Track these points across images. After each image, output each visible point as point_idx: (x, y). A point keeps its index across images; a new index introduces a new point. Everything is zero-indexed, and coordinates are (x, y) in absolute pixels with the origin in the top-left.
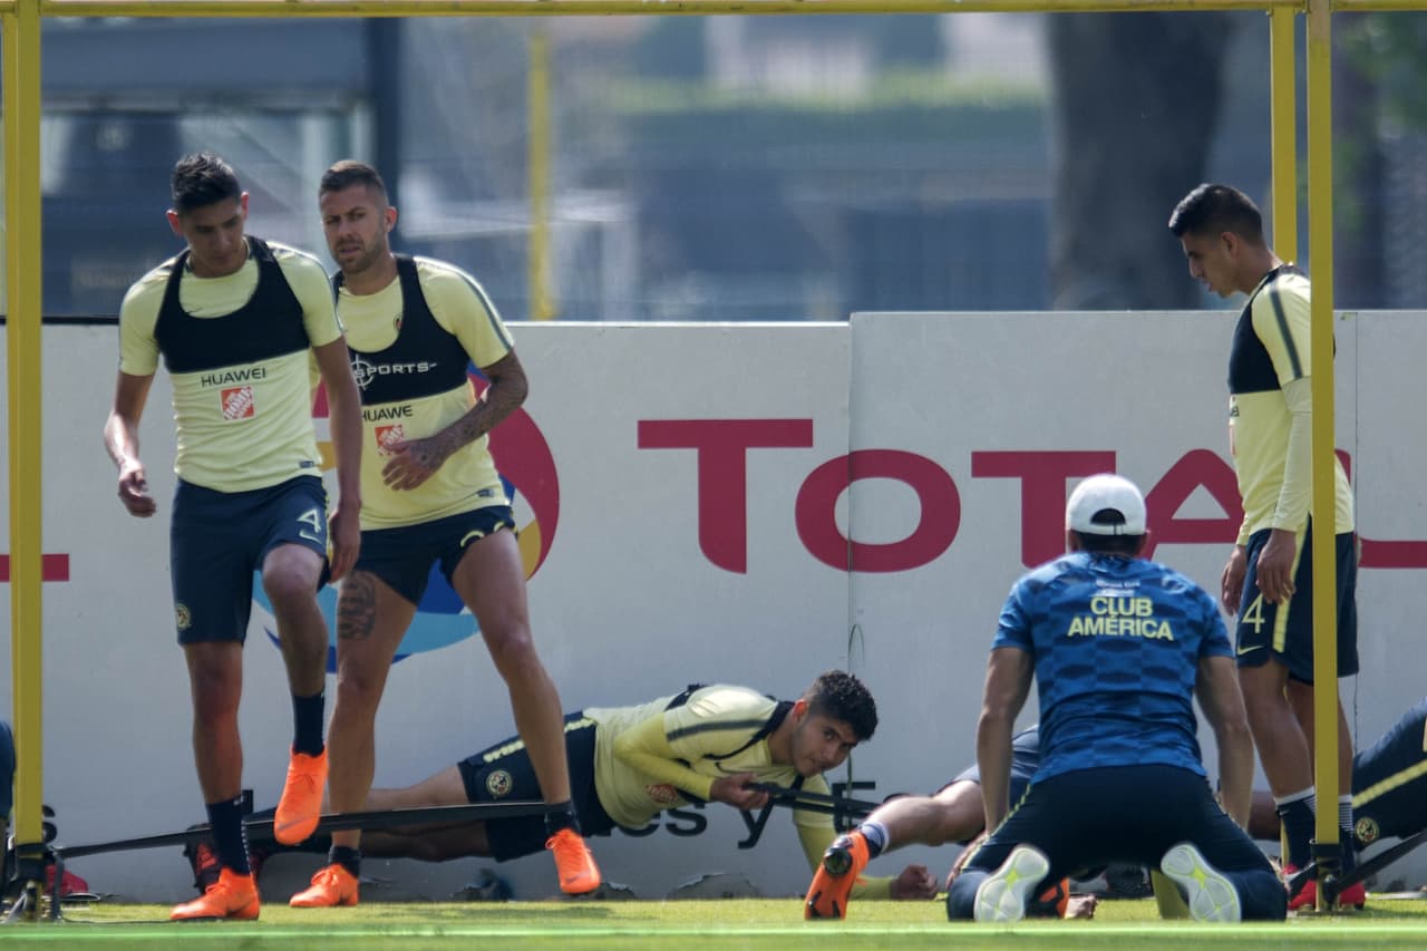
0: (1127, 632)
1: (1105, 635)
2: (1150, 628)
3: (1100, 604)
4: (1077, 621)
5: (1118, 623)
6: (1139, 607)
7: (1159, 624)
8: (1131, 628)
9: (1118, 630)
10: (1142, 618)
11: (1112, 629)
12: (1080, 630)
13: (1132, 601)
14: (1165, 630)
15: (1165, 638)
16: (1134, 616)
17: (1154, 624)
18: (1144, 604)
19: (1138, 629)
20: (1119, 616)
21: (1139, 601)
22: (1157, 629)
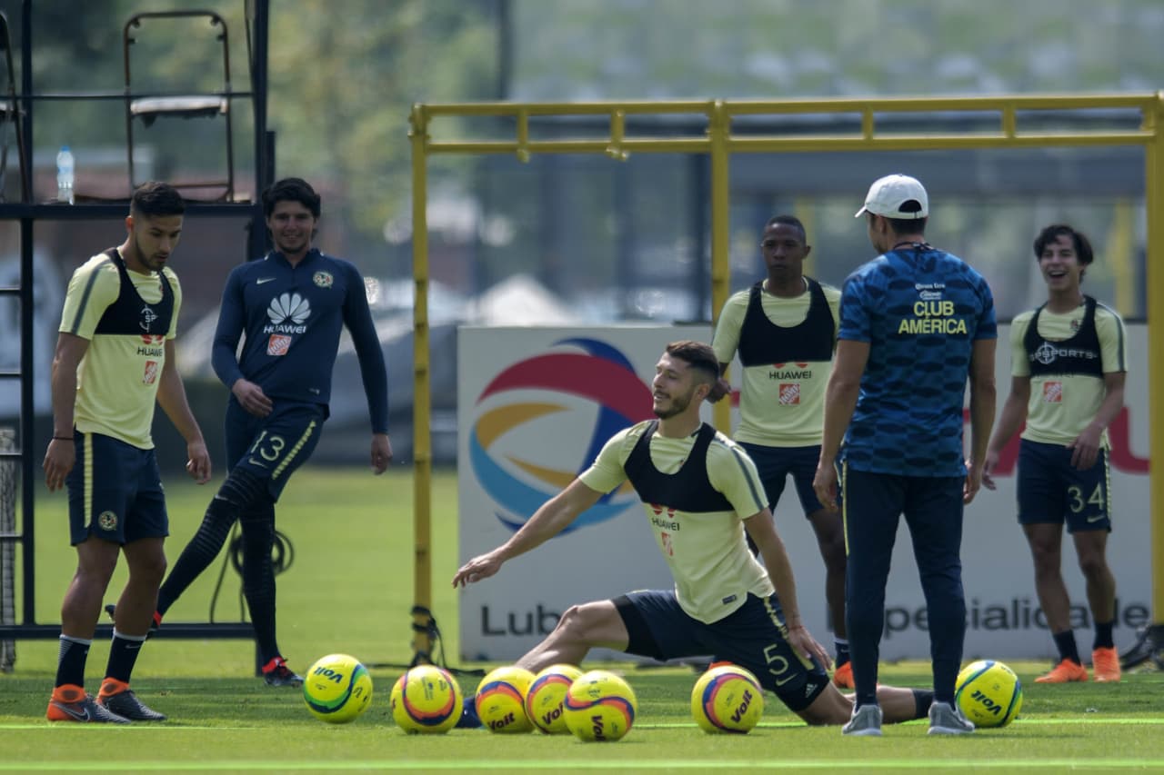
0: (937, 330)
1: (922, 334)
2: (952, 326)
3: (920, 308)
4: (905, 322)
5: (930, 323)
6: (945, 308)
7: (958, 321)
8: (939, 327)
9: (930, 329)
10: (947, 318)
11: (927, 329)
12: (907, 329)
13: (940, 303)
14: (962, 327)
15: (961, 332)
16: (942, 317)
17: (955, 322)
18: (948, 305)
19: (943, 327)
20: (932, 317)
21: (945, 303)
22: (956, 326)
